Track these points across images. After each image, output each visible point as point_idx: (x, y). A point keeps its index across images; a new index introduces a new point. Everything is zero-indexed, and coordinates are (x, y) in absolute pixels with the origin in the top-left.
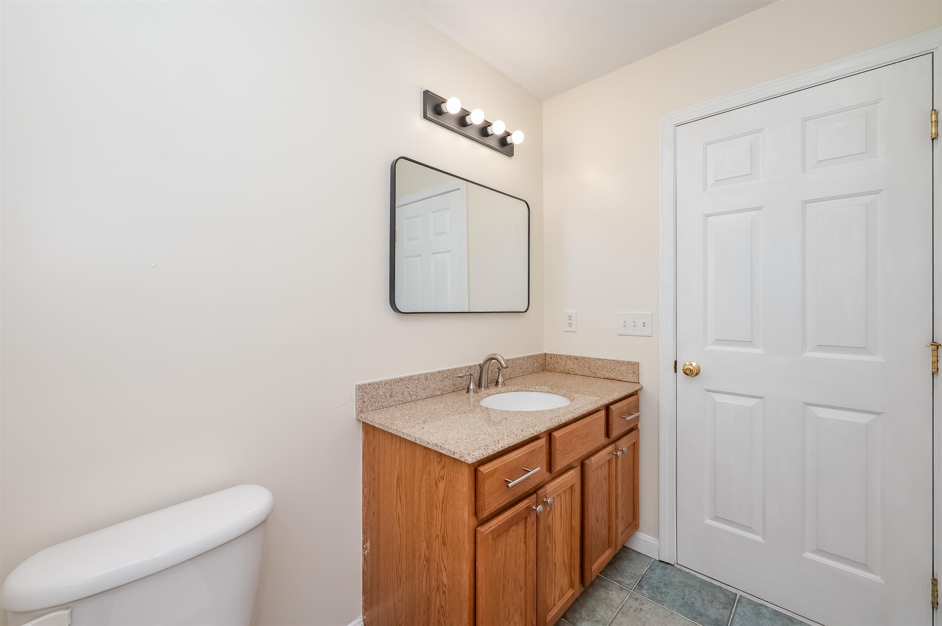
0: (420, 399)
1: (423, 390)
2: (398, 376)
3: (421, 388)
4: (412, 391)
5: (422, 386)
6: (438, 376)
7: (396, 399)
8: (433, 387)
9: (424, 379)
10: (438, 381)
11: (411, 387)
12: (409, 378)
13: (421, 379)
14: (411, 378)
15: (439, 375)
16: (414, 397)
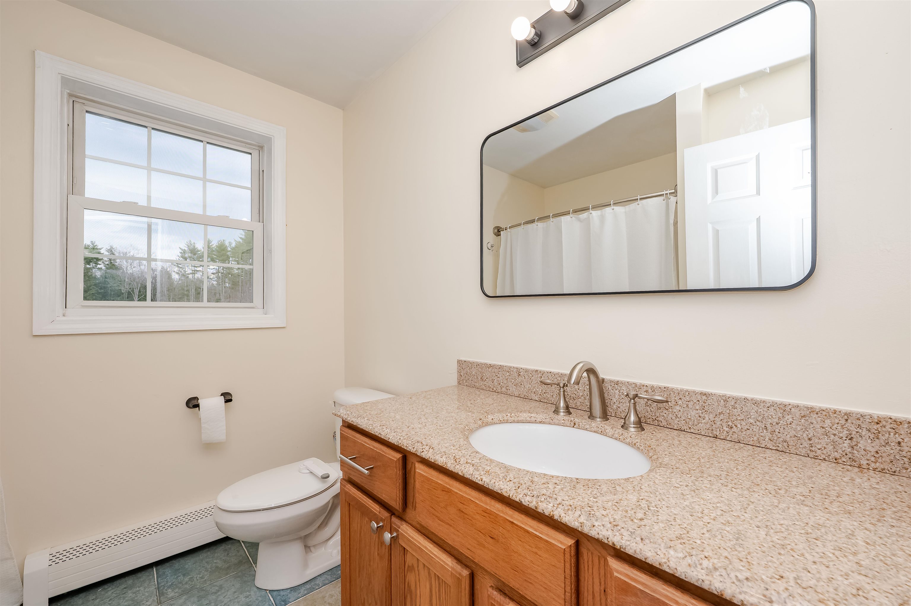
0: (511, 395)
1: (515, 385)
2: (489, 362)
3: (512, 382)
4: (502, 381)
5: (513, 381)
6: (534, 376)
7: (487, 384)
8: (527, 387)
9: (515, 373)
10: (535, 383)
11: (501, 378)
12: (499, 366)
13: (512, 373)
14: (501, 367)
15: (536, 375)
16: (504, 389)
